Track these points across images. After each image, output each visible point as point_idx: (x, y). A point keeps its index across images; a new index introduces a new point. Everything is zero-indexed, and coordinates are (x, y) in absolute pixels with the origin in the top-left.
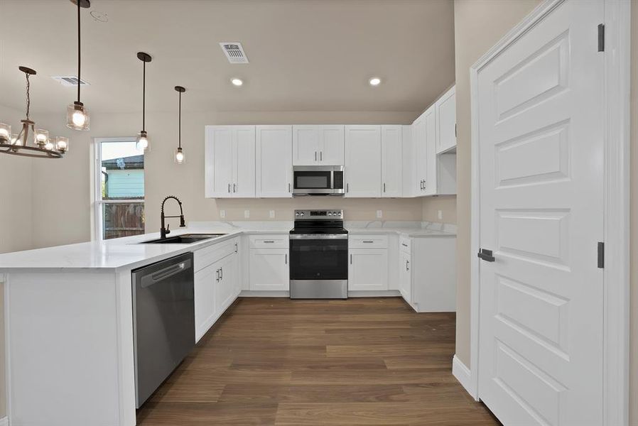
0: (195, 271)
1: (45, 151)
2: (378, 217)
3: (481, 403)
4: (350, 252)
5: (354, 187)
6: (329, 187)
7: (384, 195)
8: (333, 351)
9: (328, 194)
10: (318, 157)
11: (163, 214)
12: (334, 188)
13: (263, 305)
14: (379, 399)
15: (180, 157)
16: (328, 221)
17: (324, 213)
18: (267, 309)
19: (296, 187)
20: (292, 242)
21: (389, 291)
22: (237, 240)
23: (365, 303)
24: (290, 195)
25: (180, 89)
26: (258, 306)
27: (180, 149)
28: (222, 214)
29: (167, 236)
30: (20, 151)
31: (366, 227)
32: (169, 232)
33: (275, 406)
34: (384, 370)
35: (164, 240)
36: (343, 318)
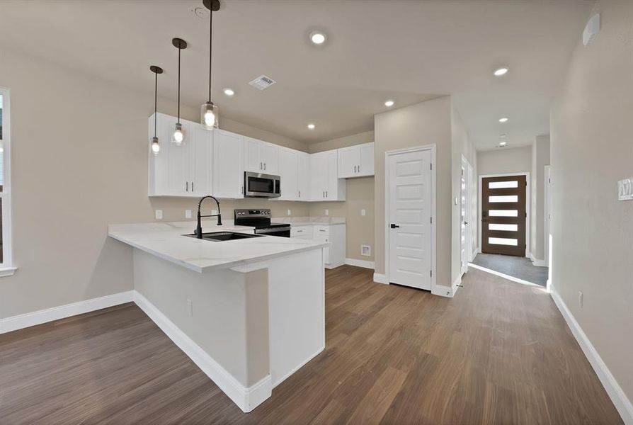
3: (391, 284)
6: (271, 191)
7: (299, 199)
10: (263, 167)
11: (199, 213)
12: (275, 193)
17: (258, 212)
19: (249, 190)
24: (243, 197)
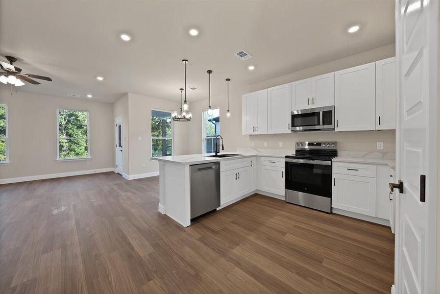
0: (221, 171)
1: (186, 119)
2: (378, 148)
4: (334, 176)
5: (343, 122)
6: (319, 124)
7: (379, 128)
8: (289, 238)
9: (320, 129)
10: (311, 102)
12: (323, 124)
13: (266, 201)
14: (298, 274)
15: (228, 114)
16: (324, 151)
17: (319, 144)
18: (268, 203)
19: (293, 125)
20: (287, 163)
21: (376, 218)
22: (254, 159)
23: (345, 221)
24: (290, 132)
25: (228, 80)
26: (263, 200)
27: (228, 110)
28: (253, 144)
29: (218, 154)
30: (181, 120)
31: (363, 157)
32: (219, 152)
33: (238, 244)
34: (319, 264)
35: (216, 156)
36: (314, 223)
